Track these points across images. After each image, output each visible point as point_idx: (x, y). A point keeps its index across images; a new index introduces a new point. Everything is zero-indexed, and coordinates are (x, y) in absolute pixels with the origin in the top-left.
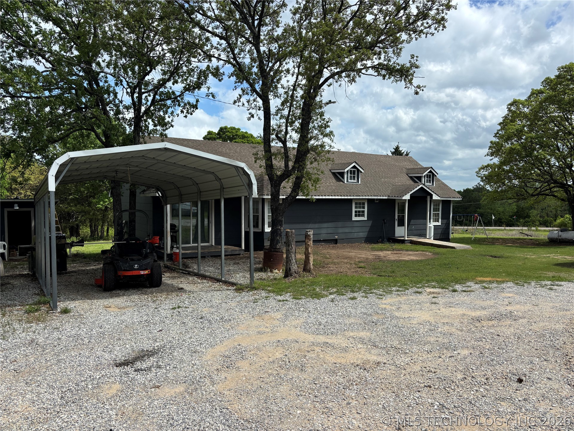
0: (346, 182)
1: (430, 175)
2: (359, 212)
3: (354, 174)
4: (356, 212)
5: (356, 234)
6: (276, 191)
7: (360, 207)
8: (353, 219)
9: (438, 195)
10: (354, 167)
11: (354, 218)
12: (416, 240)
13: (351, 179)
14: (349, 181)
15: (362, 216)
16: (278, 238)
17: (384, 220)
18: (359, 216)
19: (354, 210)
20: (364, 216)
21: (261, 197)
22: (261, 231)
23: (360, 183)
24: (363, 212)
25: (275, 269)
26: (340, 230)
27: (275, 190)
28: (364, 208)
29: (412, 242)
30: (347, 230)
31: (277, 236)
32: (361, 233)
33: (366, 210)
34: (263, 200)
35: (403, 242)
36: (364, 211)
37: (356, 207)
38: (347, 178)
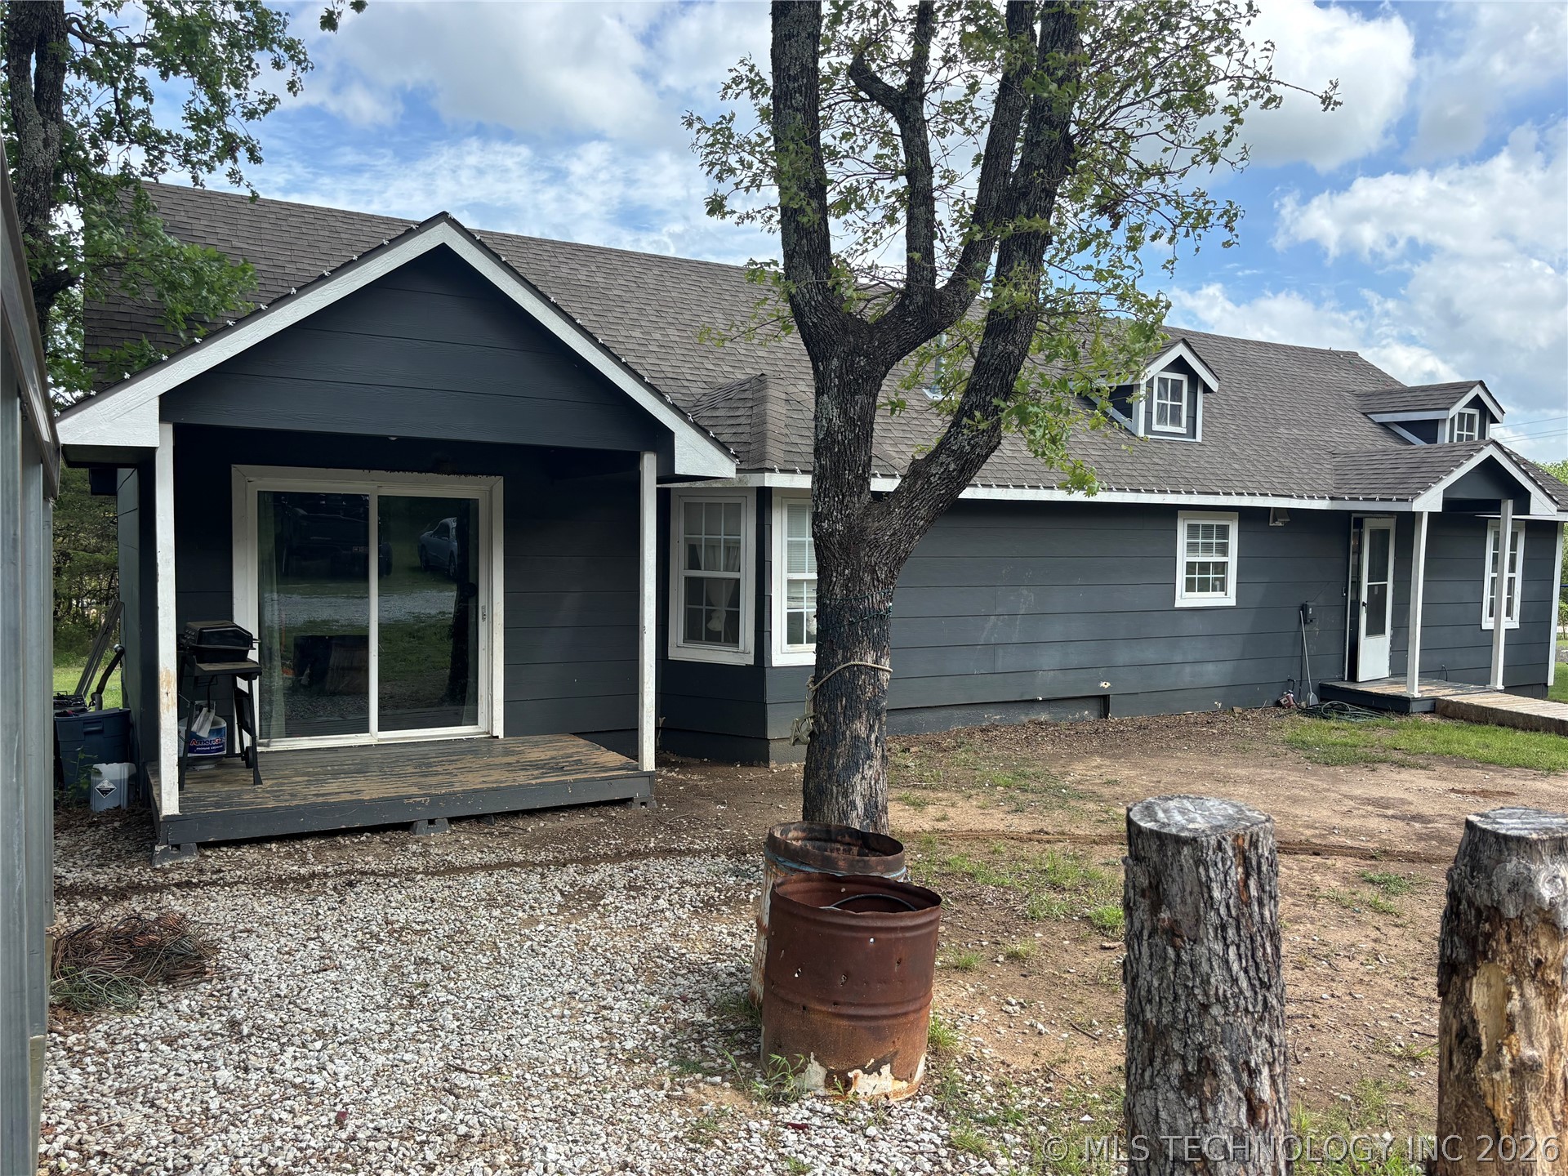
0: (1141, 433)
1: (1471, 417)
2: (1204, 567)
3: (1177, 395)
4: (1191, 567)
5: (1188, 669)
6: (850, 422)
7: (1207, 548)
8: (1180, 603)
9: (1550, 496)
10: (1180, 365)
11: (1185, 599)
12: (1455, 699)
13: (1162, 420)
14: (1156, 427)
15: (1214, 590)
16: (860, 728)
17: (1304, 608)
18: (1204, 586)
19: (1183, 557)
20: (1223, 588)
21: (754, 480)
22: (750, 660)
23: (1199, 438)
24: (1221, 567)
25: (876, 1069)
26: (1123, 655)
27: (844, 412)
28: (1223, 549)
29: (1439, 708)
30: (1150, 653)
31: (852, 714)
32: (1210, 667)
33: (1232, 560)
34: (765, 497)
35: (1399, 706)
36: (1224, 564)
37: (1192, 548)
38: (1149, 413)
